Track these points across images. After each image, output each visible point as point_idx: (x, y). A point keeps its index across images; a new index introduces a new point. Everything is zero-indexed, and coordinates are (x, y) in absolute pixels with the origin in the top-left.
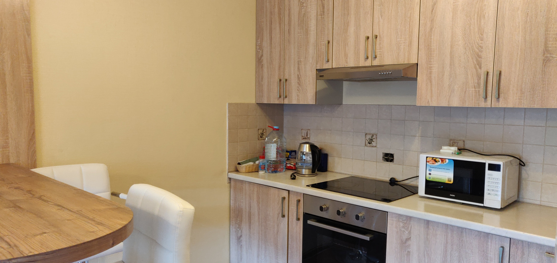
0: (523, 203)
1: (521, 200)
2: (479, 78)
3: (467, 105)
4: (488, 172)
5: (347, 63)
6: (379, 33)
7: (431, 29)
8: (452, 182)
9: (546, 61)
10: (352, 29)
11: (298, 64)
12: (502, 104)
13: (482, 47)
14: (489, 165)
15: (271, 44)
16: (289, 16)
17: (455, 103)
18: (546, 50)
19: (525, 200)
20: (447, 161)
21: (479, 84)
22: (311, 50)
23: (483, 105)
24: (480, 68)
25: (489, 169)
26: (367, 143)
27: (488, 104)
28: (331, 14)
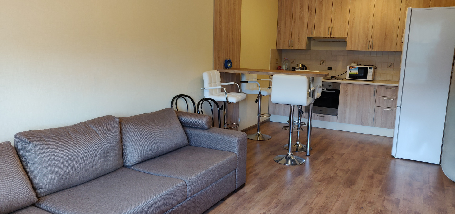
0: (375, 80)
1: (375, 79)
2: (367, 42)
3: (363, 50)
4: (368, 70)
5: (320, 35)
6: (334, 26)
7: (352, 26)
8: (357, 74)
9: (385, 38)
10: (323, 24)
11: (299, 34)
12: (373, 50)
13: (368, 33)
14: (369, 68)
15: (285, 26)
16: (295, 16)
17: (359, 50)
18: (385, 35)
19: (376, 79)
20: (356, 67)
21: (367, 44)
22: (305, 30)
23: (368, 50)
24: (367, 39)
25: (369, 69)
26: (321, 64)
27: (369, 50)
28: (314, 17)
